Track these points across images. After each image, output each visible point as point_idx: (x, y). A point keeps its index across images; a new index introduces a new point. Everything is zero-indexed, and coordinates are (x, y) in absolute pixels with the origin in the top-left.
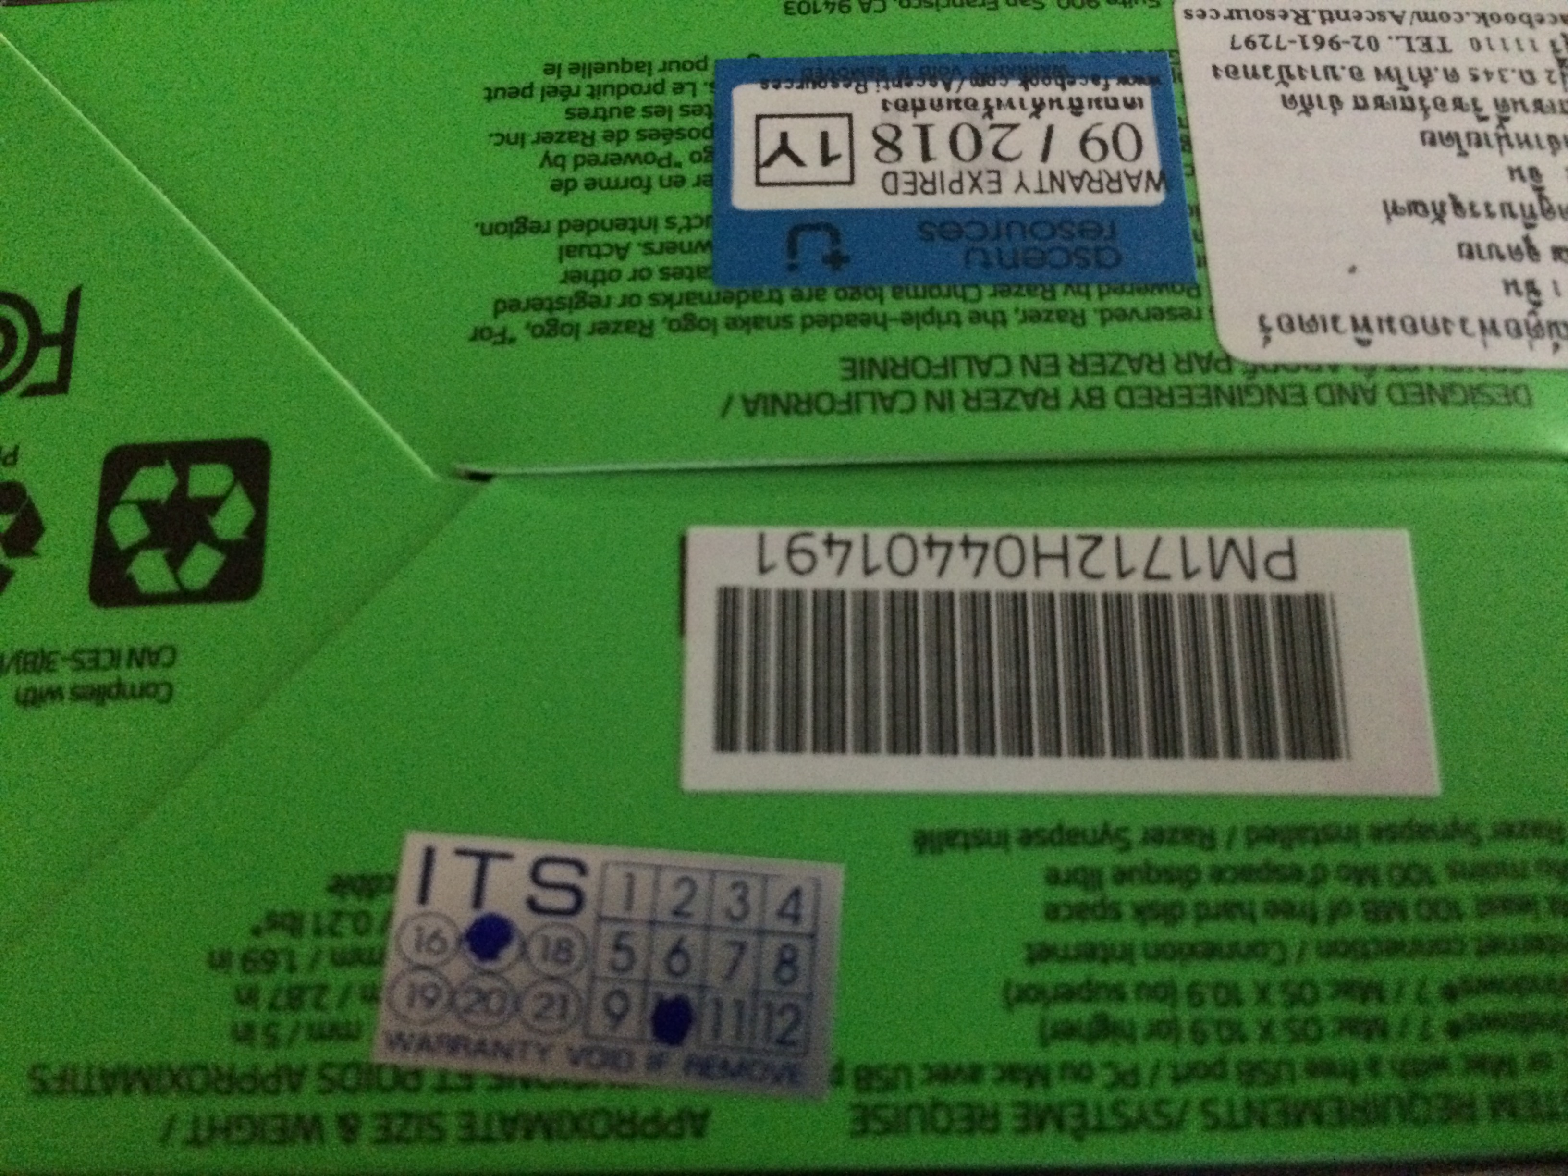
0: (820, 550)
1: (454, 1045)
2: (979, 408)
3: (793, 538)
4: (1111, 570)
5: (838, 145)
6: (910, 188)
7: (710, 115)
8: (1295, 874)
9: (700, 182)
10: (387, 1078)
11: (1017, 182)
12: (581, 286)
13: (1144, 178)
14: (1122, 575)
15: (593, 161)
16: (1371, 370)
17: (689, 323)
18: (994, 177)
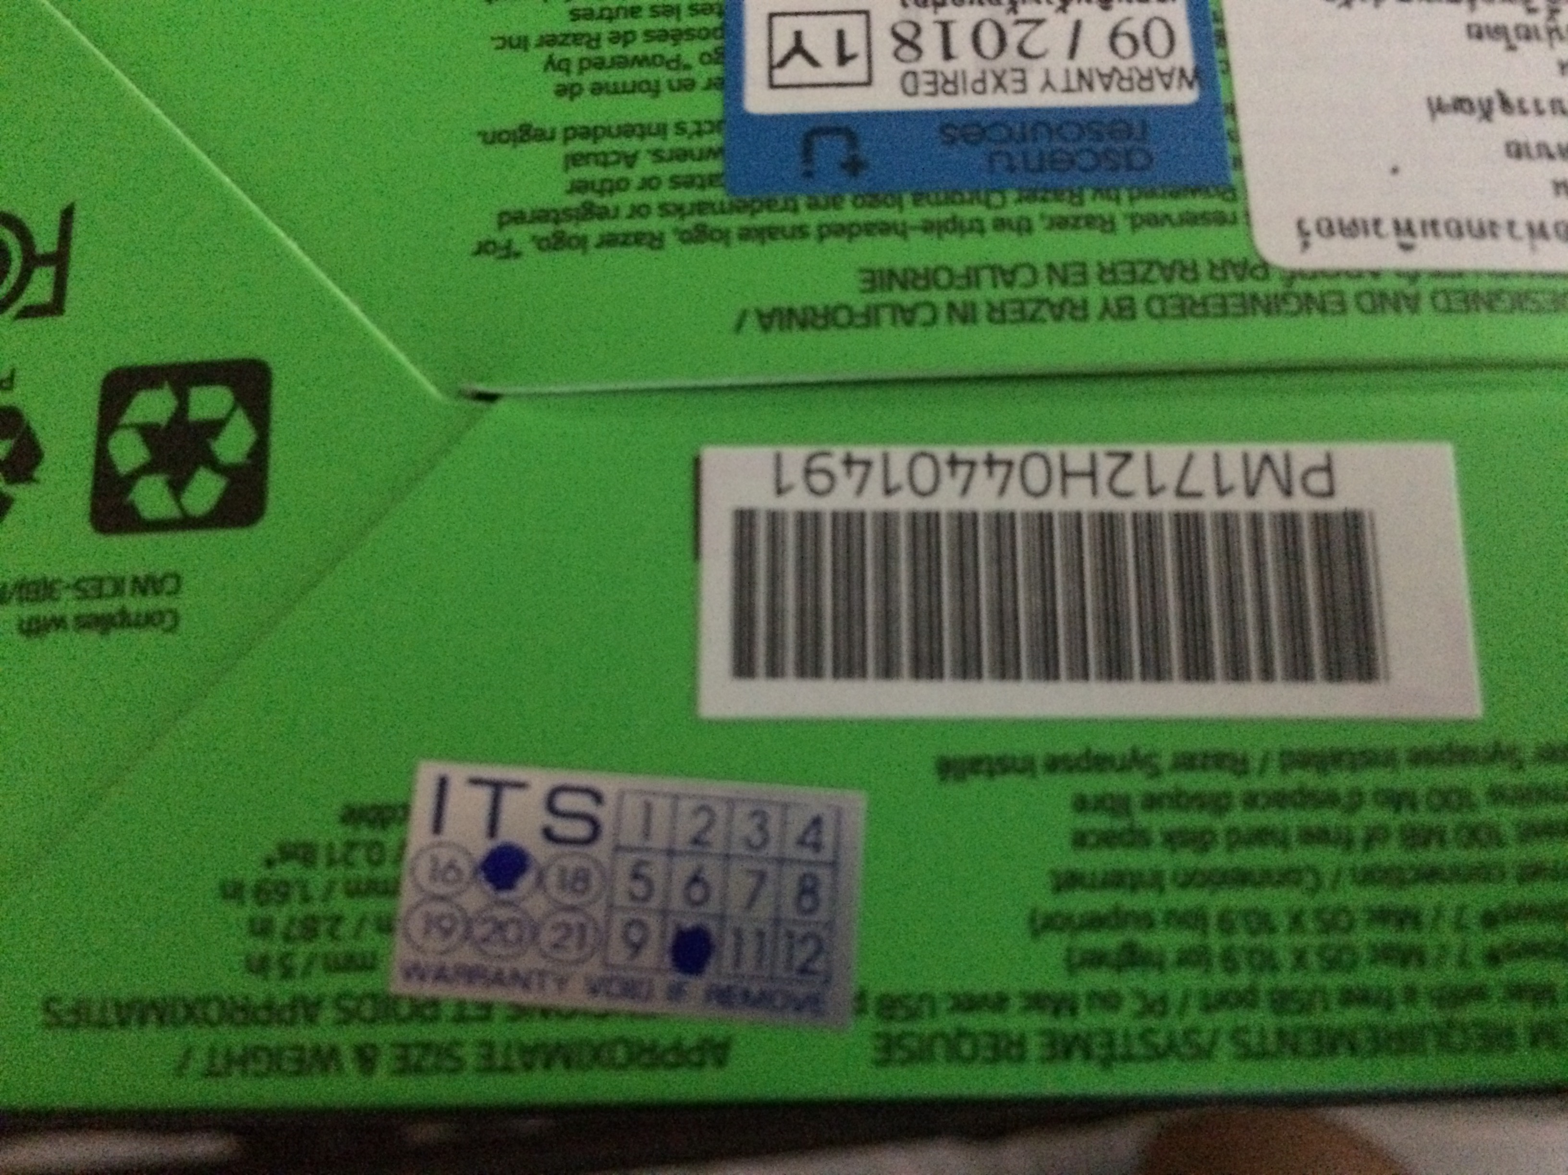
0: (839, 470)
1: (471, 975)
2: (1003, 321)
3: (811, 458)
4: (1141, 487)
5: (855, 43)
6: (930, 89)
7: (721, 14)
8: (1331, 799)
9: (711, 85)
10: (405, 1010)
11: (1042, 79)
12: (590, 196)
13: (1177, 75)
14: (1153, 492)
15: (599, 64)
16: (1414, 276)
17: (701, 234)
18: (1018, 75)
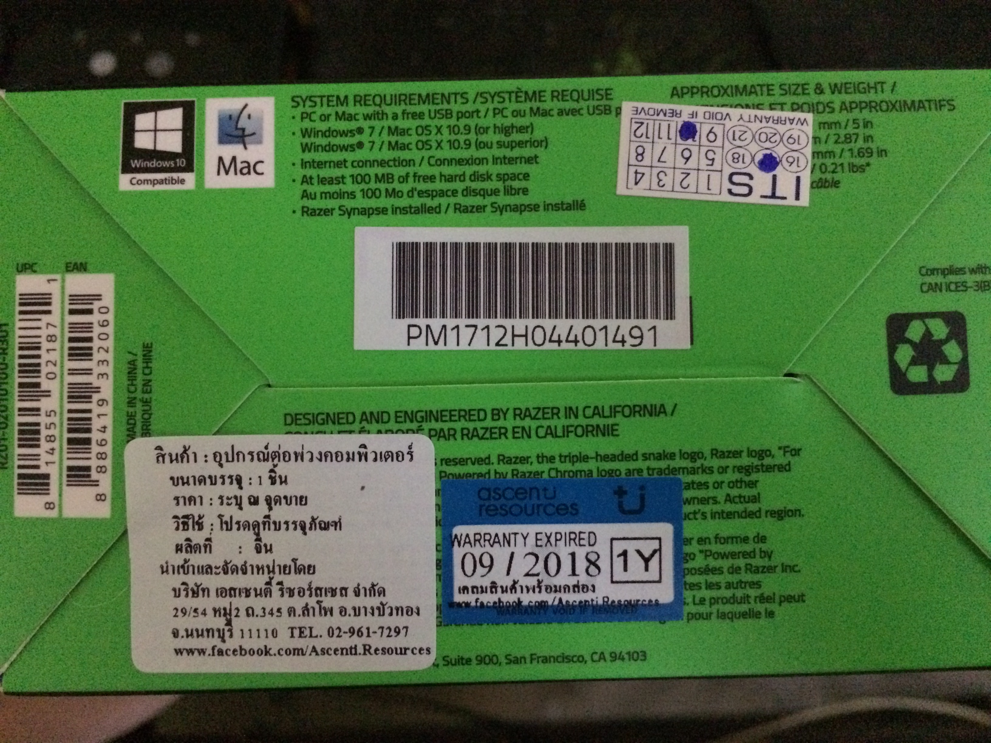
2: (553, 408)
3: (640, 344)
4: (492, 329)
5: (619, 563)
6: (582, 536)
7: (685, 583)
9: (689, 541)
11: (527, 540)
12: (747, 479)
13: (462, 542)
14: (487, 327)
15: (745, 555)
17: (693, 456)
18: (539, 543)
